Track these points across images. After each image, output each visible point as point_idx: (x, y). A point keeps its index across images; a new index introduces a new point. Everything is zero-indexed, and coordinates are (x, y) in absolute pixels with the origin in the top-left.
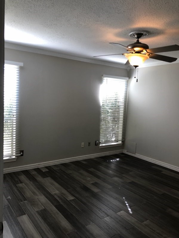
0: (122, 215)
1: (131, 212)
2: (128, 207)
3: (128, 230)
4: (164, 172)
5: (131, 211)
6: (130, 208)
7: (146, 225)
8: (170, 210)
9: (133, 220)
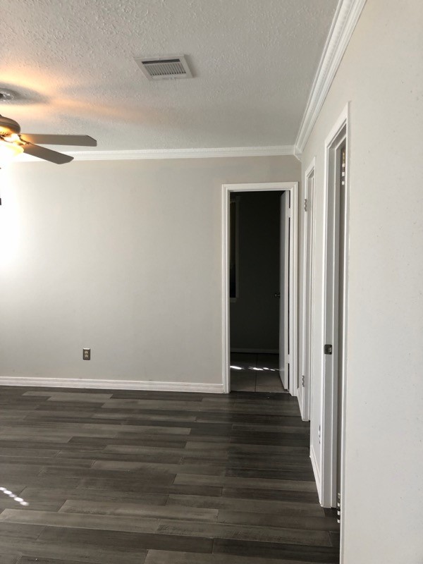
0: (8, 519)
1: (24, 503)
2: (13, 496)
3: (38, 540)
4: (54, 397)
5: (24, 501)
6: (18, 496)
7: (68, 511)
8: (97, 462)
9: (37, 517)
